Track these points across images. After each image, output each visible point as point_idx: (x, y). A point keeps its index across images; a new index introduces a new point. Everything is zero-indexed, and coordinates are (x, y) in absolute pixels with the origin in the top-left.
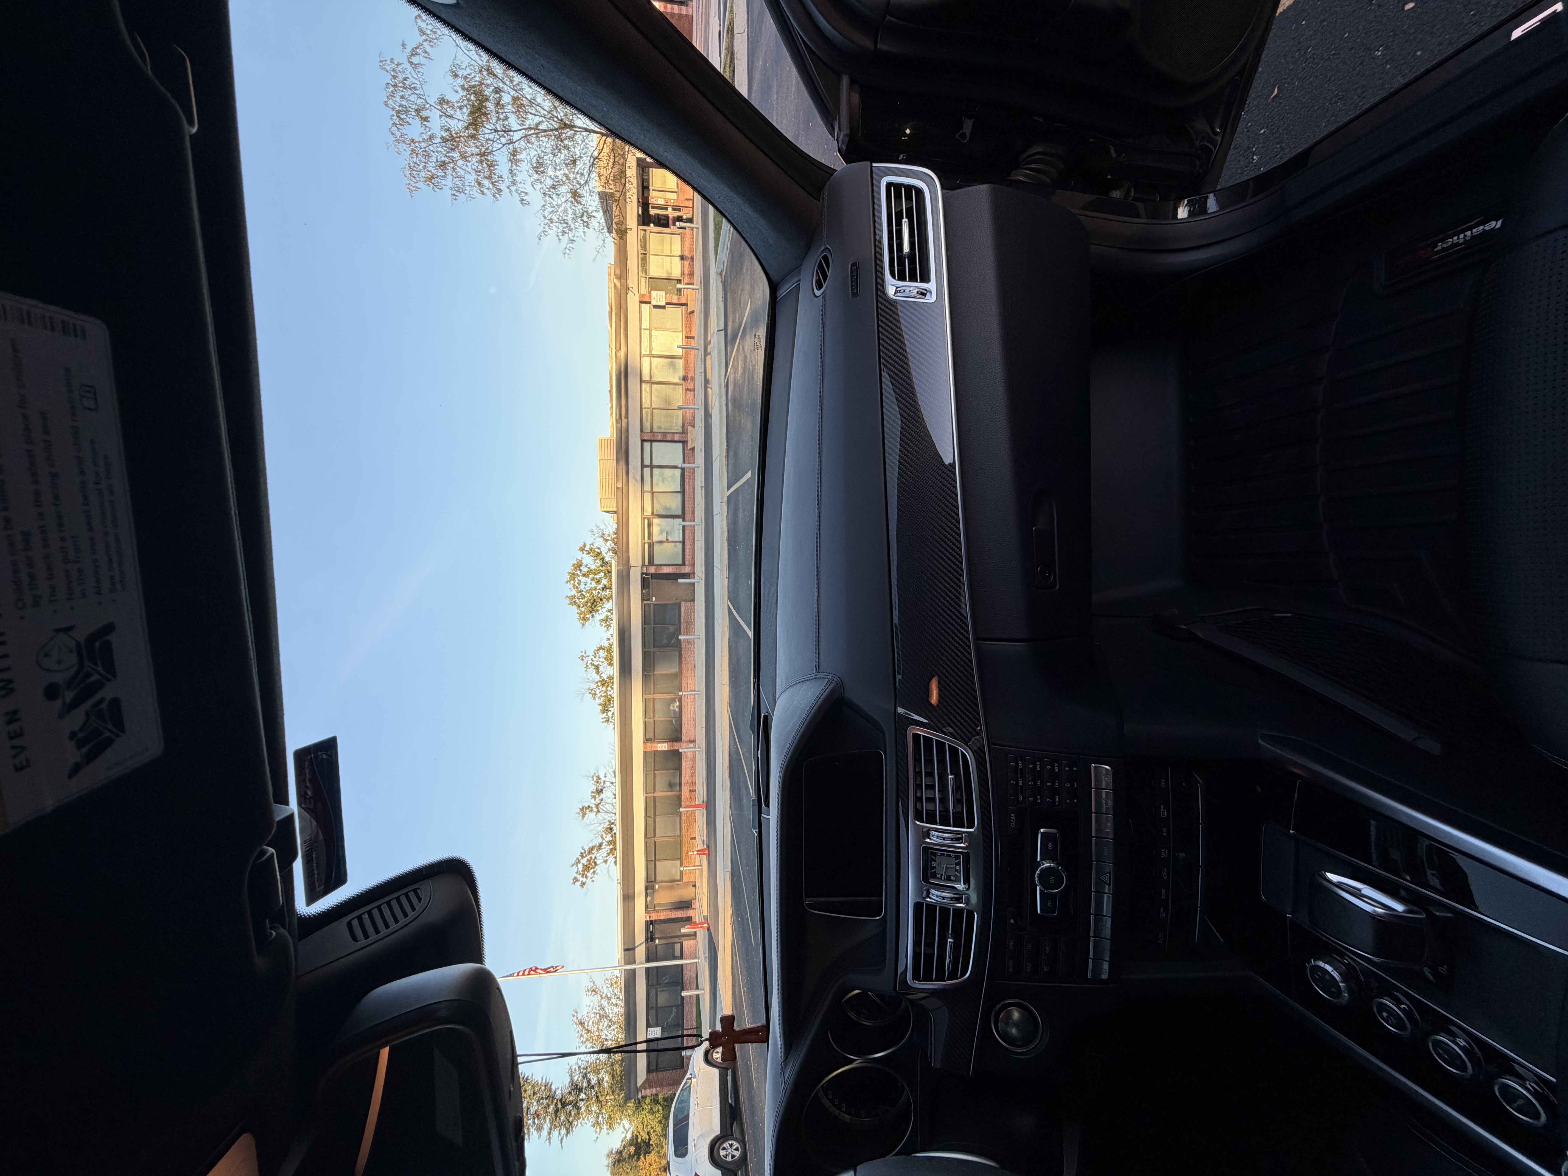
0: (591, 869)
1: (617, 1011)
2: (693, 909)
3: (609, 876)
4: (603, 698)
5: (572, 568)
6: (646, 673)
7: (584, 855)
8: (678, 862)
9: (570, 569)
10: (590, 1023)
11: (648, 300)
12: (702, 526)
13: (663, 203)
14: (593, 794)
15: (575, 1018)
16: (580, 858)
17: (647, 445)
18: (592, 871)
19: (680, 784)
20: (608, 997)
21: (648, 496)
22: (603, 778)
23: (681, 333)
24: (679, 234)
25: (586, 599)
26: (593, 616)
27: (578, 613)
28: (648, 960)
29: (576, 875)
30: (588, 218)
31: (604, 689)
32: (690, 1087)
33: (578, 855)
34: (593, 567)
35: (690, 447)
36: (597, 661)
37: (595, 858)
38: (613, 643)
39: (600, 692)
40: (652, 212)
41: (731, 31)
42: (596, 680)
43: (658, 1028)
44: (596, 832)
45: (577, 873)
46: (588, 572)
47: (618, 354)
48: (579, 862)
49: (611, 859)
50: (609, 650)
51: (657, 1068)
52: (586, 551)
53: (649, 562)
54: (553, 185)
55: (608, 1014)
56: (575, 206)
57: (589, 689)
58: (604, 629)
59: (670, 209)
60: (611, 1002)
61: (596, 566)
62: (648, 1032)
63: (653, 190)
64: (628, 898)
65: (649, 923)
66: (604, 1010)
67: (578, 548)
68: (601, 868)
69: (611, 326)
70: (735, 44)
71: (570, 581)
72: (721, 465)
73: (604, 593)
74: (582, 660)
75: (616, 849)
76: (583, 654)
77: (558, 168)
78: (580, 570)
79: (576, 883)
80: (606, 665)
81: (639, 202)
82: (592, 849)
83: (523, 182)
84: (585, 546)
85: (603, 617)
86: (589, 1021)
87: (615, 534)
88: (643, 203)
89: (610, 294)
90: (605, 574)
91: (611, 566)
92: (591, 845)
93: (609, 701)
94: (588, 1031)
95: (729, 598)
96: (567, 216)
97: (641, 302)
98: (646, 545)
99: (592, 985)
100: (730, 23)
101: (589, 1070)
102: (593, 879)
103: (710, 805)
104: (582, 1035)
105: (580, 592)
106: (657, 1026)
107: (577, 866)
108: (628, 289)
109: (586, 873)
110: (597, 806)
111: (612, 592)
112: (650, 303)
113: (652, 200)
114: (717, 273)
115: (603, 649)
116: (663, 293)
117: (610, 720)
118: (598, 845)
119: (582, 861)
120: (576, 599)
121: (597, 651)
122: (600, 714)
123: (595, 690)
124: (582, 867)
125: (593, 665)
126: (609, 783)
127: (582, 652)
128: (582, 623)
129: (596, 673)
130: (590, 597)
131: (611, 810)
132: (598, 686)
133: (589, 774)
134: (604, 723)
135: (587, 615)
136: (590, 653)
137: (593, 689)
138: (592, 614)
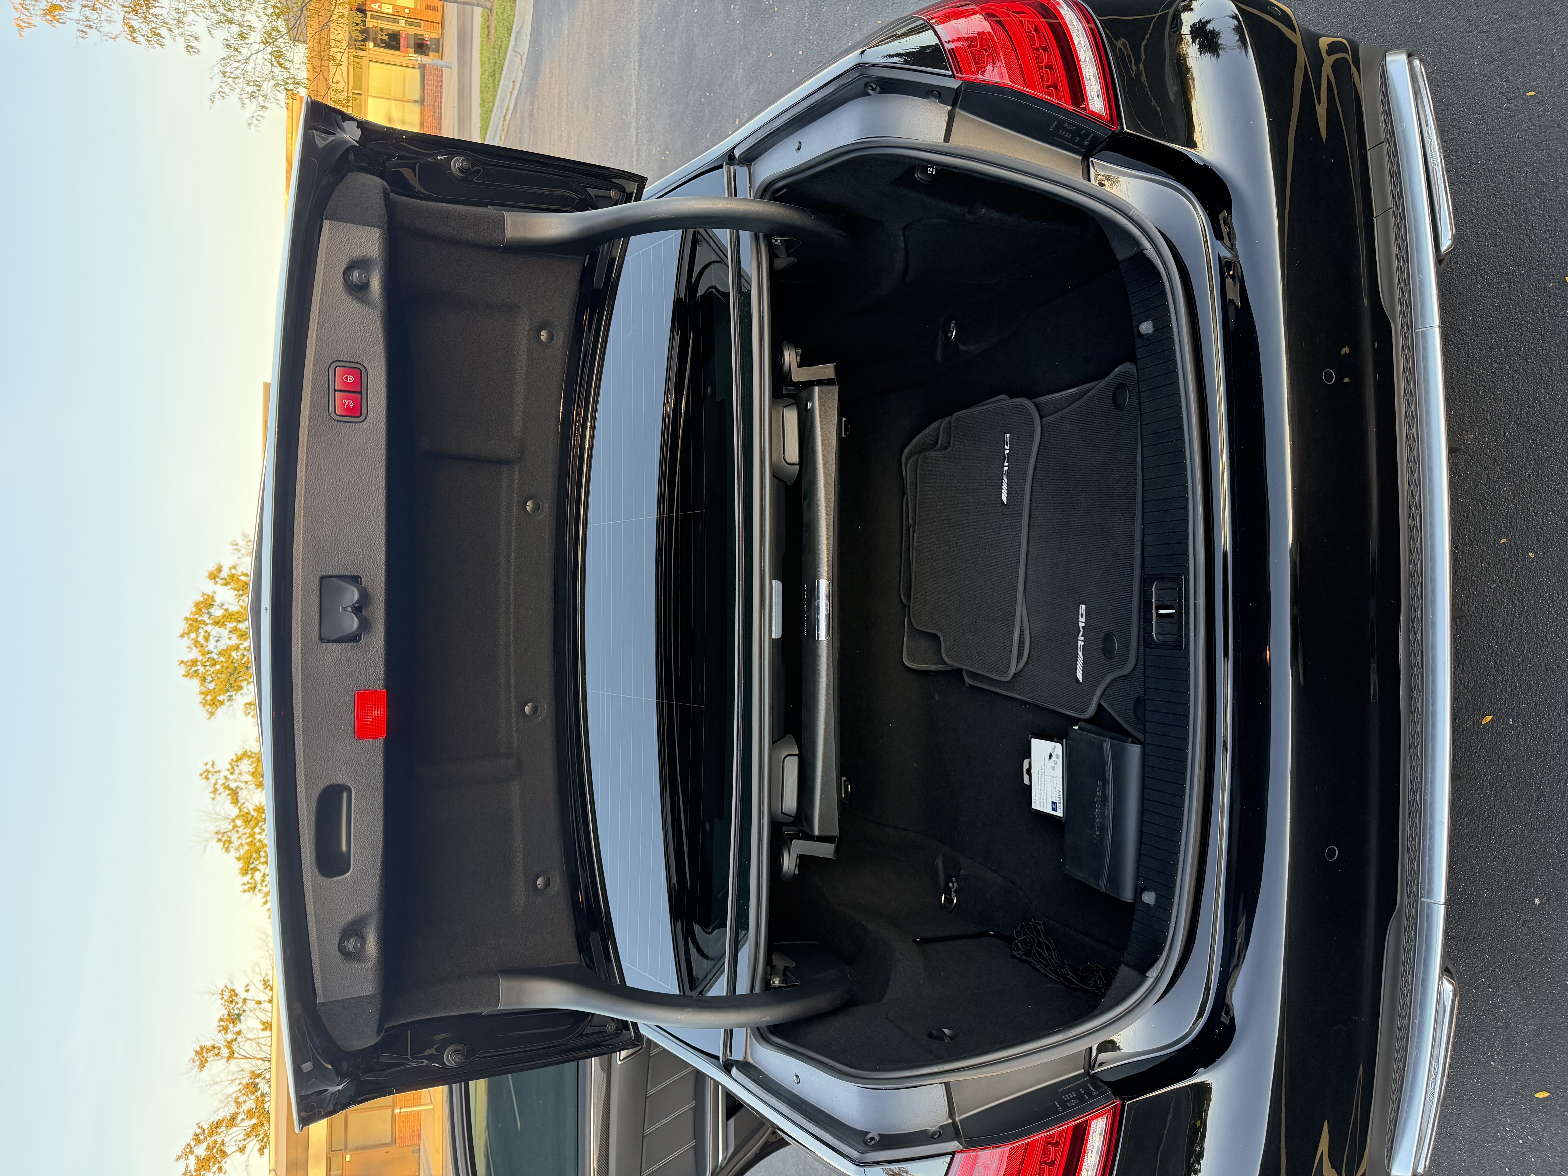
0: (214, 1163)
4: (244, 848)
5: (193, 609)
7: (202, 1137)
9: (187, 609)
13: (390, 11)
14: (222, 1023)
16: (193, 1144)
18: (214, 1168)
22: (242, 994)
25: (218, 667)
26: (230, 696)
27: (202, 693)
31: (248, 830)
33: (188, 1138)
34: (234, 608)
36: (235, 781)
37: (224, 1143)
39: (240, 837)
42: (234, 815)
44: (224, 1095)
46: (223, 616)
48: (191, 1152)
49: (253, 1145)
52: (221, 579)
57: (217, 833)
58: (247, 720)
59: (402, 22)
61: (242, 607)
67: (207, 574)
68: (233, 1163)
71: (188, 634)
74: (208, 779)
76: (209, 767)
78: (210, 614)
80: (253, 787)
82: (218, 1125)
83: (192, 22)
84: (219, 570)
92: (215, 1118)
93: (258, 851)
105: (208, 653)
107: (186, 1160)
110: (229, 1045)
115: (250, 757)
117: (259, 886)
118: (229, 1118)
119: (196, 1150)
120: (199, 667)
121: (236, 761)
122: (240, 876)
123: (229, 834)
124: (194, 1162)
125: (227, 787)
126: (254, 1002)
127: (206, 764)
128: (210, 710)
129: (232, 803)
130: (226, 662)
131: (255, 1052)
132: (235, 826)
133: (215, 988)
134: (247, 893)
135: (219, 695)
136: (223, 765)
137: (225, 833)
138: (229, 694)
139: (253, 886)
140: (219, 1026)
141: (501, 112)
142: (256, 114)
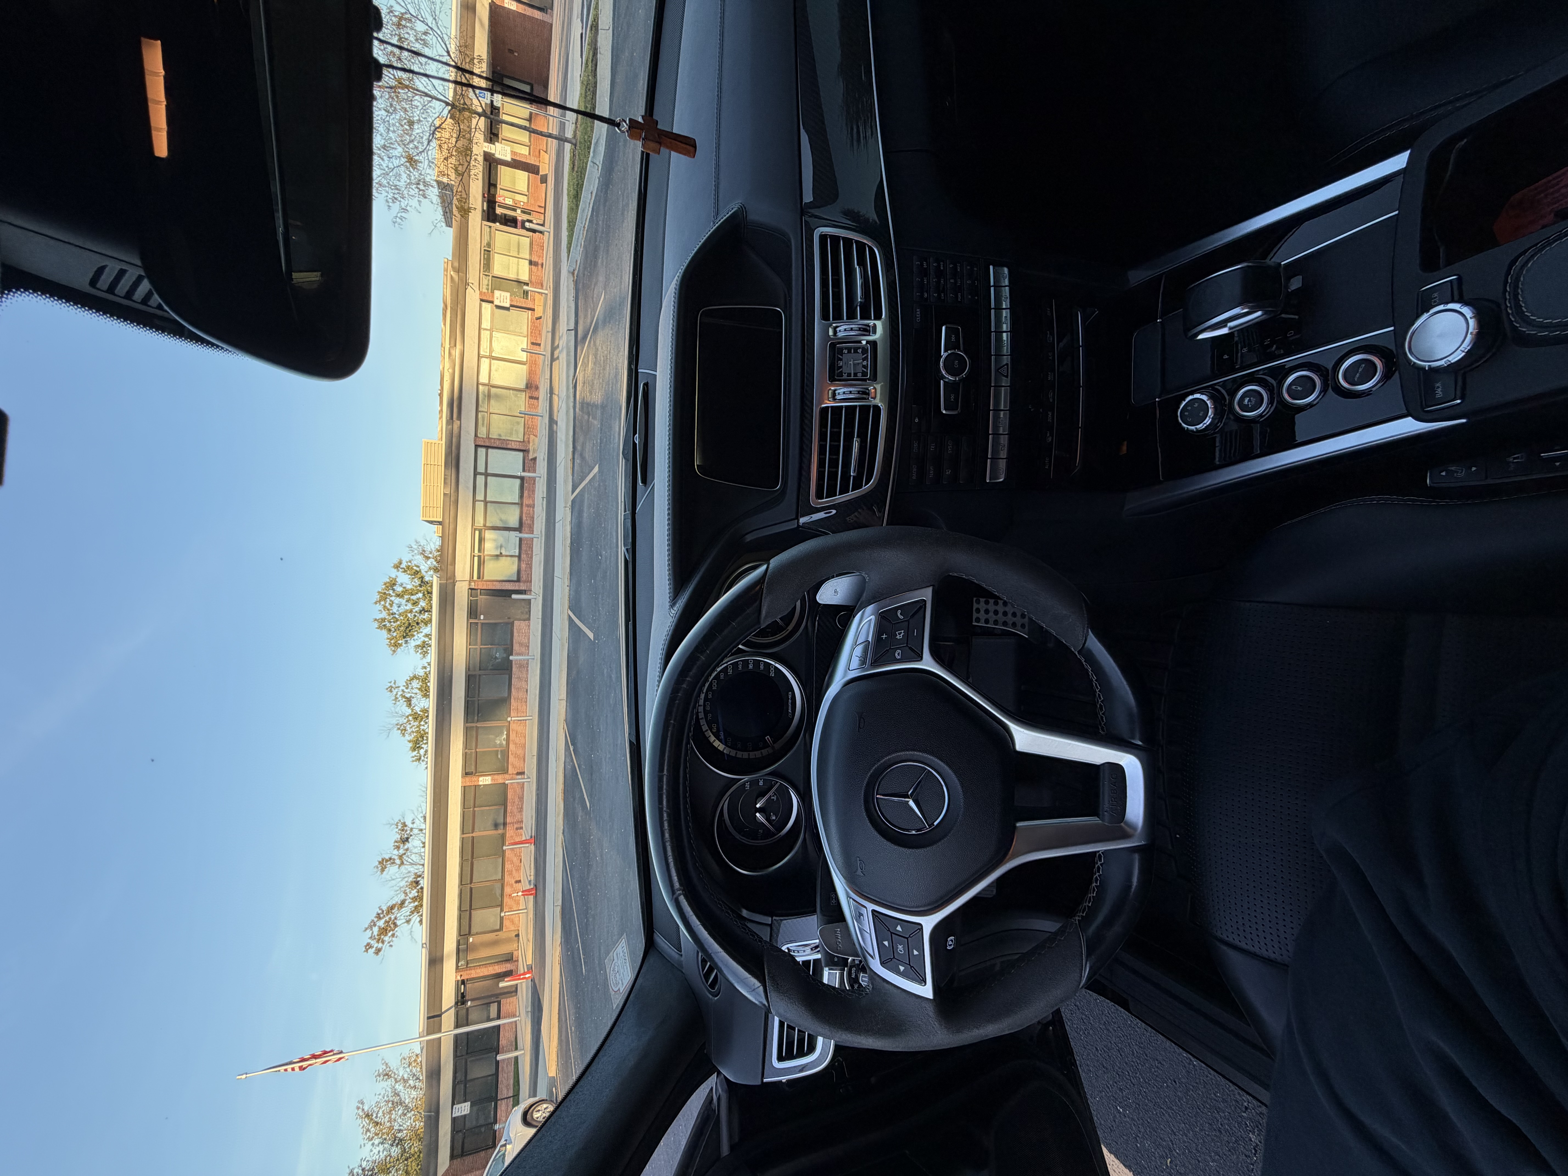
0: (390, 931)
1: (413, 1095)
2: (516, 961)
3: (412, 937)
4: (415, 734)
5: (384, 586)
6: (469, 699)
7: (382, 916)
8: (499, 909)
9: (380, 587)
10: (380, 1114)
11: (491, 299)
12: (541, 539)
13: (511, 203)
14: (396, 844)
15: (360, 1110)
16: (376, 920)
17: (482, 452)
18: (390, 934)
19: (505, 824)
20: (404, 1080)
21: (480, 506)
22: (410, 825)
23: (526, 338)
24: (528, 237)
25: (398, 623)
26: (407, 641)
27: (388, 639)
28: (457, 1026)
29: (369, 941)
30: (425, 186)
31: (416, 723)
32: (504, 1155)
33: (373, 917)
34: (409, 587)
35: (531, 456)
36: (409, 693)
37: (396, 918)
38: (430, 671)
39: (411, 727)
40: (499, 211)
41: (595, 27)
42: (407, 714)
43: (466, 1104)
44: (398, 888)
45: (371, 938)
46: (402, 592)
47: (453, 352)
48: (375, 925)
49: (415, 918)
50: (425, 680)
51: (463, 1152)
52: (402, 568)
53: (479, 577)
54: (385, 145)
55: (403, 1099)
56: (410, 171)
57: (397, 725)
58: (419, 656)
59: (519, 211)
60: (408, 1085)
61: (413, 586)
62: (454, 1110)
63: (501, 189)
64: (435, 961)
65: (460, 983)
66: (399, 1095)
67: (393, 565)
68: (403, 929)
69: (445, 324)
70: (599, 40)
71: (380, 601)
72: (566, 468)
73: (422, 616)
74: (391, 691)
75: (422, 906)
76: (392, 684)
77: (391, 129)
78: (394, 590)
79: (370, 950)
80: (419, 696)
81: (484, 197)
82: (392, 908)
84: (401, 563)
85: (419, 642)
86: (378, 1111)
87: (438, 551)
88: (488, 200)
89: (445, 290)
90: (424, 595)
91: (431, 586)
92: (390, 904)
93: (422, 737)
94: (377, 1123)
95: (570, 608)
96: (399, 181)
97: (482, 300)
98: (476, 559)
99: (385, 1067)
100: (595, 20)
101: (376, 1171)
102: (391, 943)
103: (539, 839)
104: (368, 1130)
105: (392, 614)
106: (465, 1101)
107: (372, 930)
108: (467, 284)
109: (382, 937)
110: (401, 857)
111: (431, 615)
112: (492, 302)
113: (499, 198)
114: (569, 272)
115: (418, 679)
116: (508, 294)
117: (422, 758)
118: (399, 902)
119: (378, 924)
120: (387, 623)
121: (410, 681)
122: (410, 752)
123: (405, 725)
124: (377, 930)
125: (404, 697)
126: (417, 830)
127: (390, 682)
128: (393, 649)
129: (407, 706)
130: (404, 620)
131: (418, 861)
132: (409, 721)
133: (393, 822)
134: (415, 762)
135: (399, 640)
136: (401, 683)
137: (402, 724)
138: (406, 639)
139: (418, 757)
140: (394, 846)
141: (582, 223)
142: (399, 215)
